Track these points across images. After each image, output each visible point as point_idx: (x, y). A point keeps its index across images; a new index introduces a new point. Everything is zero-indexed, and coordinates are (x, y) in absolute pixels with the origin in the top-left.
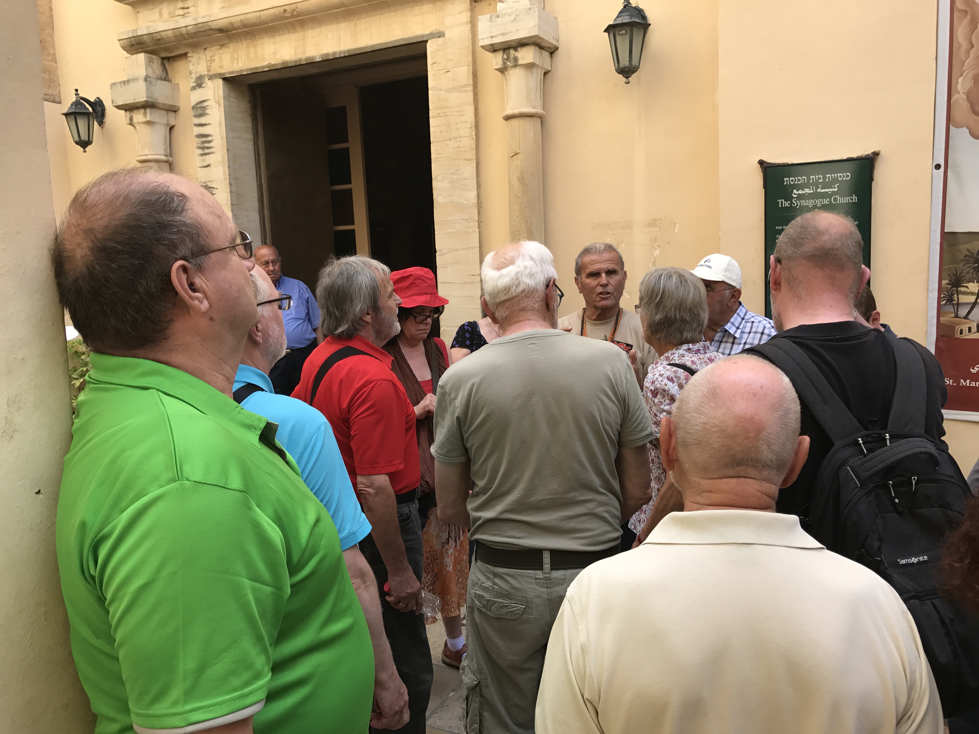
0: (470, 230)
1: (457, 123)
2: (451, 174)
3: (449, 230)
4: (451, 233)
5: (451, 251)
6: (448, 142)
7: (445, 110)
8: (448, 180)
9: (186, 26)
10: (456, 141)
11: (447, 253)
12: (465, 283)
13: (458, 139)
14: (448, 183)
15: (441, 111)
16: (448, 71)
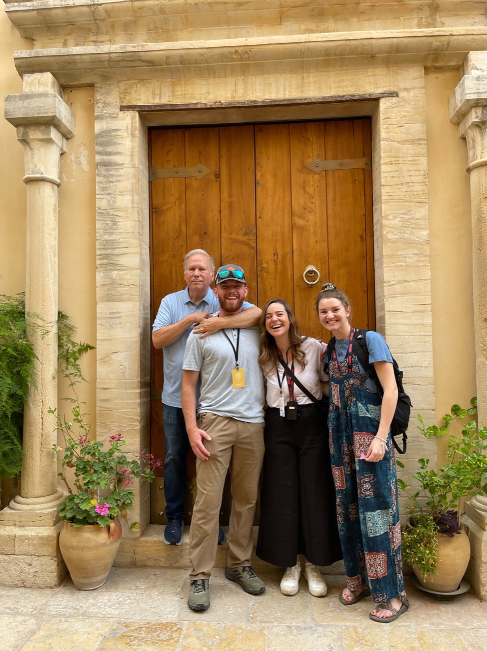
0: (420, 264)
1: (410, 171)
2: (403, 214)
3: (399, 264)
4: (401, 266)
5: (400, 282)
6: (400, 187)
7: (397, 159)
8: (399, 219)
9: (110, 53)
10: (409, 186)
11: (396, 284)
12: (414, 312)
13: (410, 184)
14: (399, 221)
15: (393, 159)
16: (402, 126)
